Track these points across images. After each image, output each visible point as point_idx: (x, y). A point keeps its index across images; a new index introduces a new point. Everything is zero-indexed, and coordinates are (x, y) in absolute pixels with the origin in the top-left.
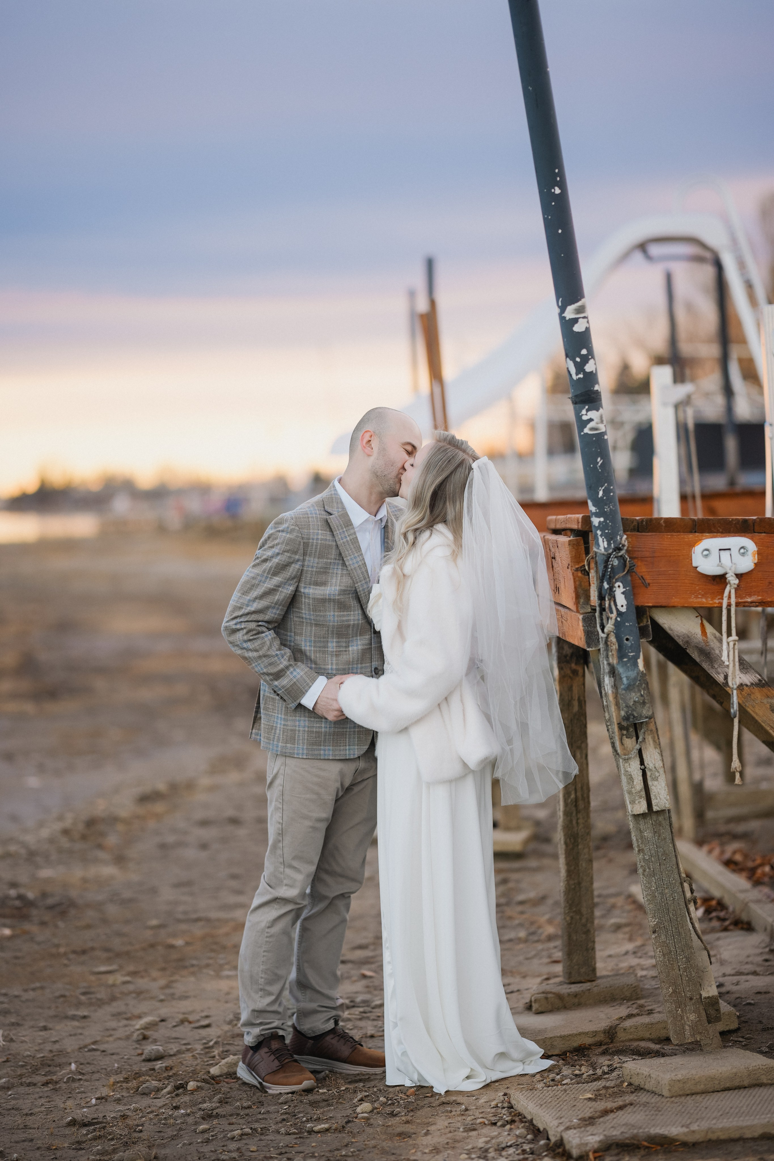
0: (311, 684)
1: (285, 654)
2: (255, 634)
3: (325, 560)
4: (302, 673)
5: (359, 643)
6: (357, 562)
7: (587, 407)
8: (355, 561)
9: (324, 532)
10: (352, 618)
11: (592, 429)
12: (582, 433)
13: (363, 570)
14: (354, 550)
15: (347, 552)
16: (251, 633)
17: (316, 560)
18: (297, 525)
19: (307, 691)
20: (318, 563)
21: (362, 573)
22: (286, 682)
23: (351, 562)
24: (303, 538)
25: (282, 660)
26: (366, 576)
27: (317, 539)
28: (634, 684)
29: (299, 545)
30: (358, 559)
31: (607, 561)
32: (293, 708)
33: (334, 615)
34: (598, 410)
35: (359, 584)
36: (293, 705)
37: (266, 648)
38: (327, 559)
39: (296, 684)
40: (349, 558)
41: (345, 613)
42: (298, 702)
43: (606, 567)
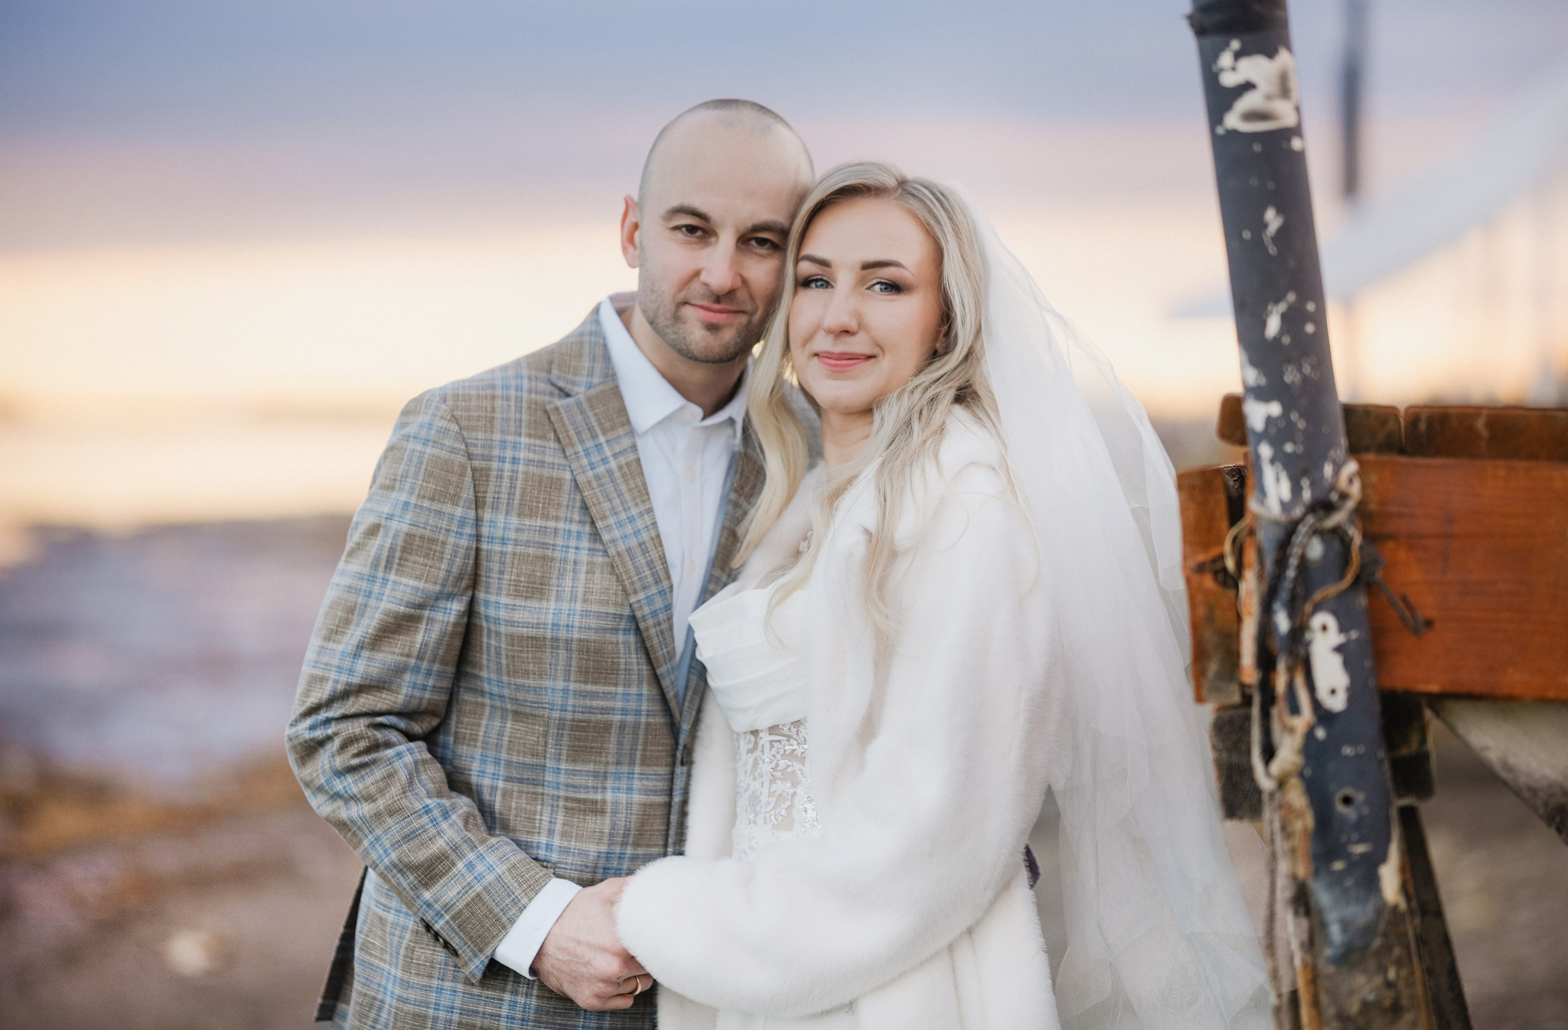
0: (525, 900)
1: (454, 808)
2: (367, 751)
3: (539, 522)
4: (501, 869)
5: (636, 784)
6: (637, 533)
7: (1235, 45)
8: (629, 529)
9: (538, 442)
10: (619, 705)
11: (1252, 116)
12: (1220, 131)
13: (654, 555)
14: (627, 496)
15: (606, 505)
16: (353, 749)
17: (514, 521)
18: (455, 419)
19: (512, 921)
20: (518, 530)
21: (650, 564)
22: (455, 893)
23: (617, 534)
24: (470, 456)
25: (444, 825)
26: (662, 574)
27: (515, 461)
28: (1366, 947)
29: (462, 475)
30: (640, 524)
31: (1284, 544)
32: (479, 975)
33: (566, 691)
34: (1271, 53)
35: (642, 596)
36: (476, 966)
37: (395, 790)
38: (546, 517)
39: (481, 899)
40: (611, 520)
41: (600, 688)
42: (488, 952)
43: (1281, 563)
